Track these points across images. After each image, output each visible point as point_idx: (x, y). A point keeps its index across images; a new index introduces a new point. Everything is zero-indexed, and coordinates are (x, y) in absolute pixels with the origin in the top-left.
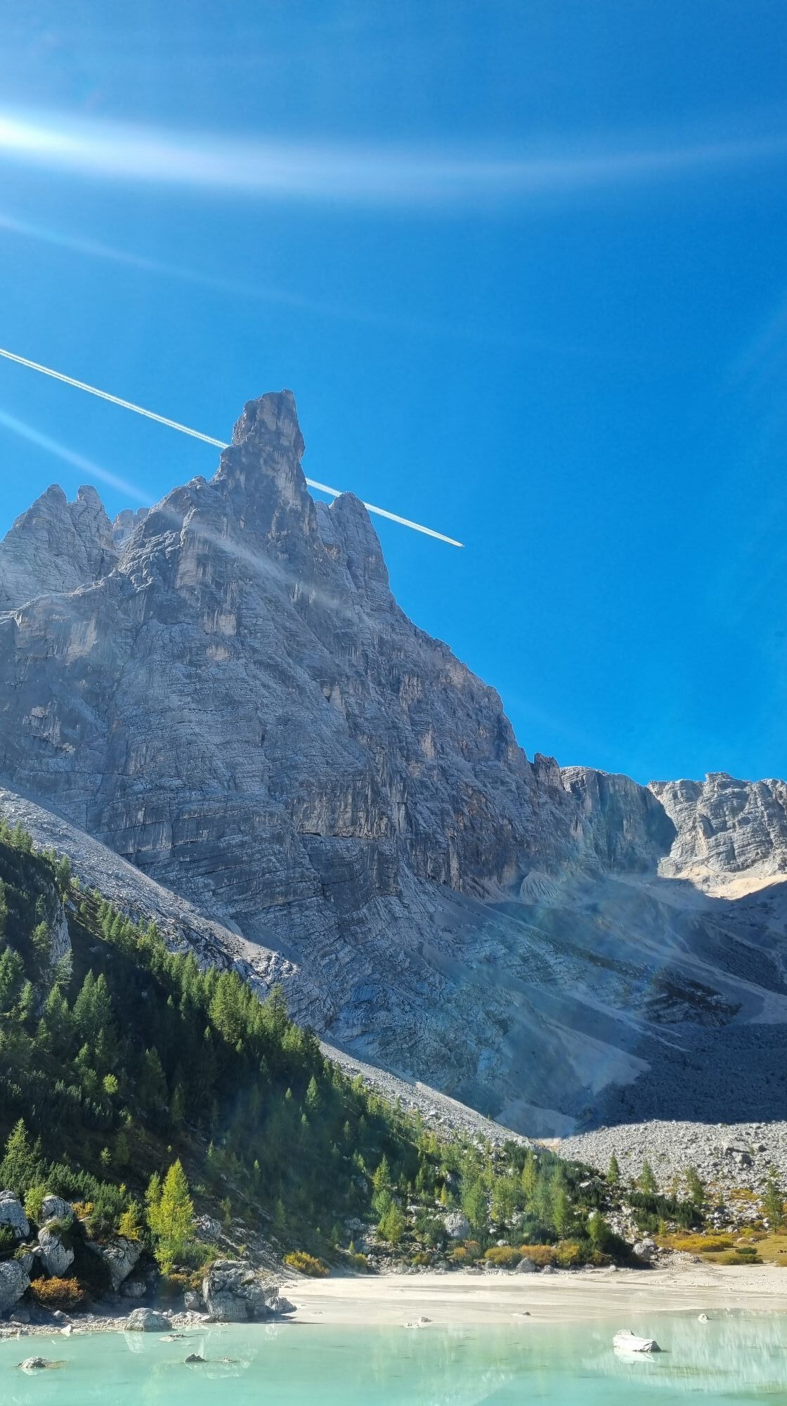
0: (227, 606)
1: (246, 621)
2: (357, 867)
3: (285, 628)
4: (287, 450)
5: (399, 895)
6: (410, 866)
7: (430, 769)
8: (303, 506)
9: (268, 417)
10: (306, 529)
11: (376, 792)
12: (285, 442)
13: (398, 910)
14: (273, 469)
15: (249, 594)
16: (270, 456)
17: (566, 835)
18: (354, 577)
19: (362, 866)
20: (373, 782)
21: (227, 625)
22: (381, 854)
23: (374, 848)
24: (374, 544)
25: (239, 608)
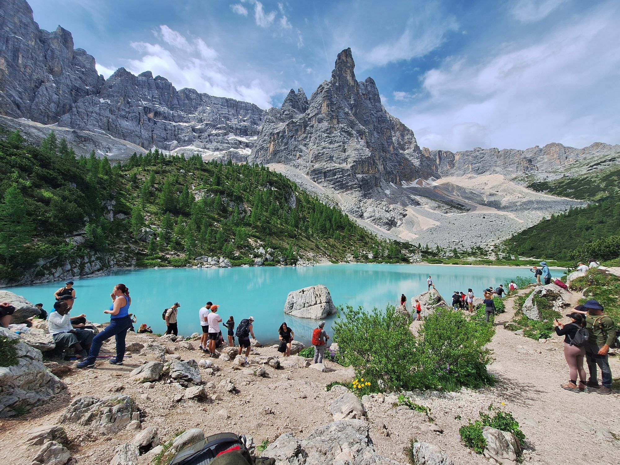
0: (335, 117)
1: (340, 120)
2: (369, 181)
3: (350, 120)
4: (349, 67)
5: (381, 187)
6: (384, 180)
7: (392, 154)
8: (355, 84)
9: (344, 58)
10: (356, 91)
11: (374, 162)
12: (349, 65)
13: (380, 190)
14: (346, 74)
15: (340, 112)
16: (345, 70)
17: (431, 169)
18: (371, 103)
19: (371, 181)
20: (373, 160)
21: (335, 121)
22: (375, 177)
23: (374, 176)
24: (376, 92)
25: (338, 117)
